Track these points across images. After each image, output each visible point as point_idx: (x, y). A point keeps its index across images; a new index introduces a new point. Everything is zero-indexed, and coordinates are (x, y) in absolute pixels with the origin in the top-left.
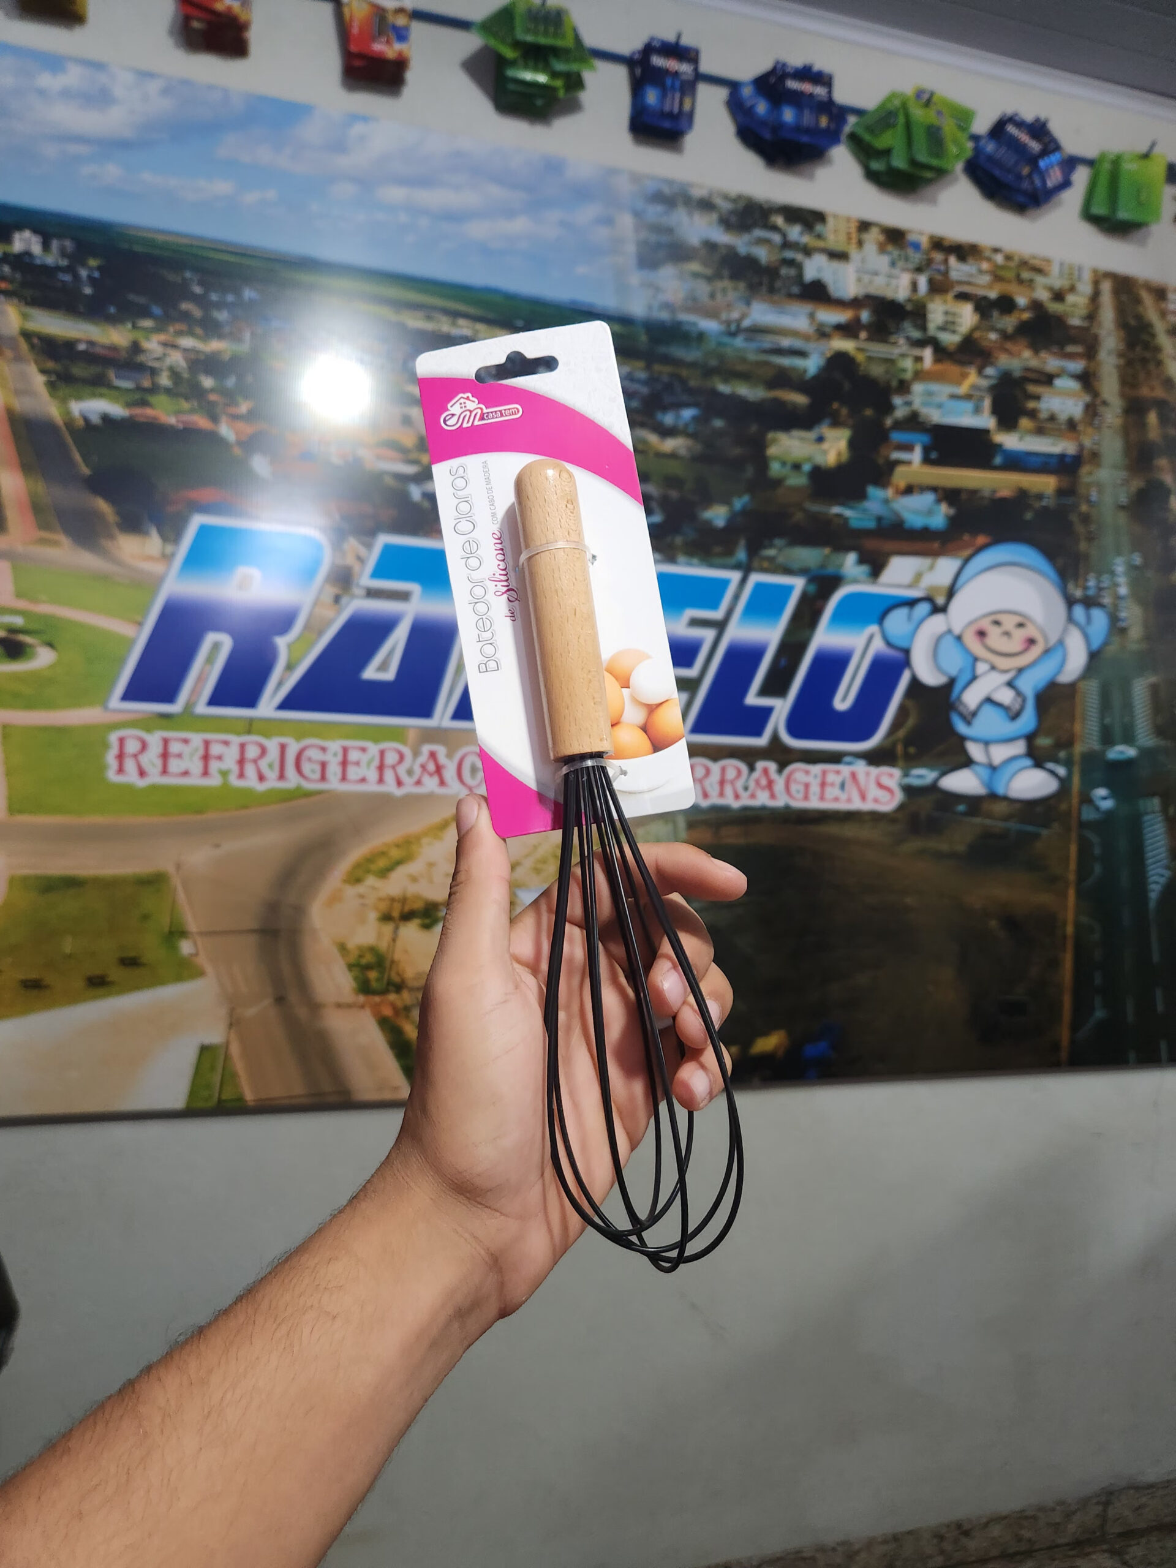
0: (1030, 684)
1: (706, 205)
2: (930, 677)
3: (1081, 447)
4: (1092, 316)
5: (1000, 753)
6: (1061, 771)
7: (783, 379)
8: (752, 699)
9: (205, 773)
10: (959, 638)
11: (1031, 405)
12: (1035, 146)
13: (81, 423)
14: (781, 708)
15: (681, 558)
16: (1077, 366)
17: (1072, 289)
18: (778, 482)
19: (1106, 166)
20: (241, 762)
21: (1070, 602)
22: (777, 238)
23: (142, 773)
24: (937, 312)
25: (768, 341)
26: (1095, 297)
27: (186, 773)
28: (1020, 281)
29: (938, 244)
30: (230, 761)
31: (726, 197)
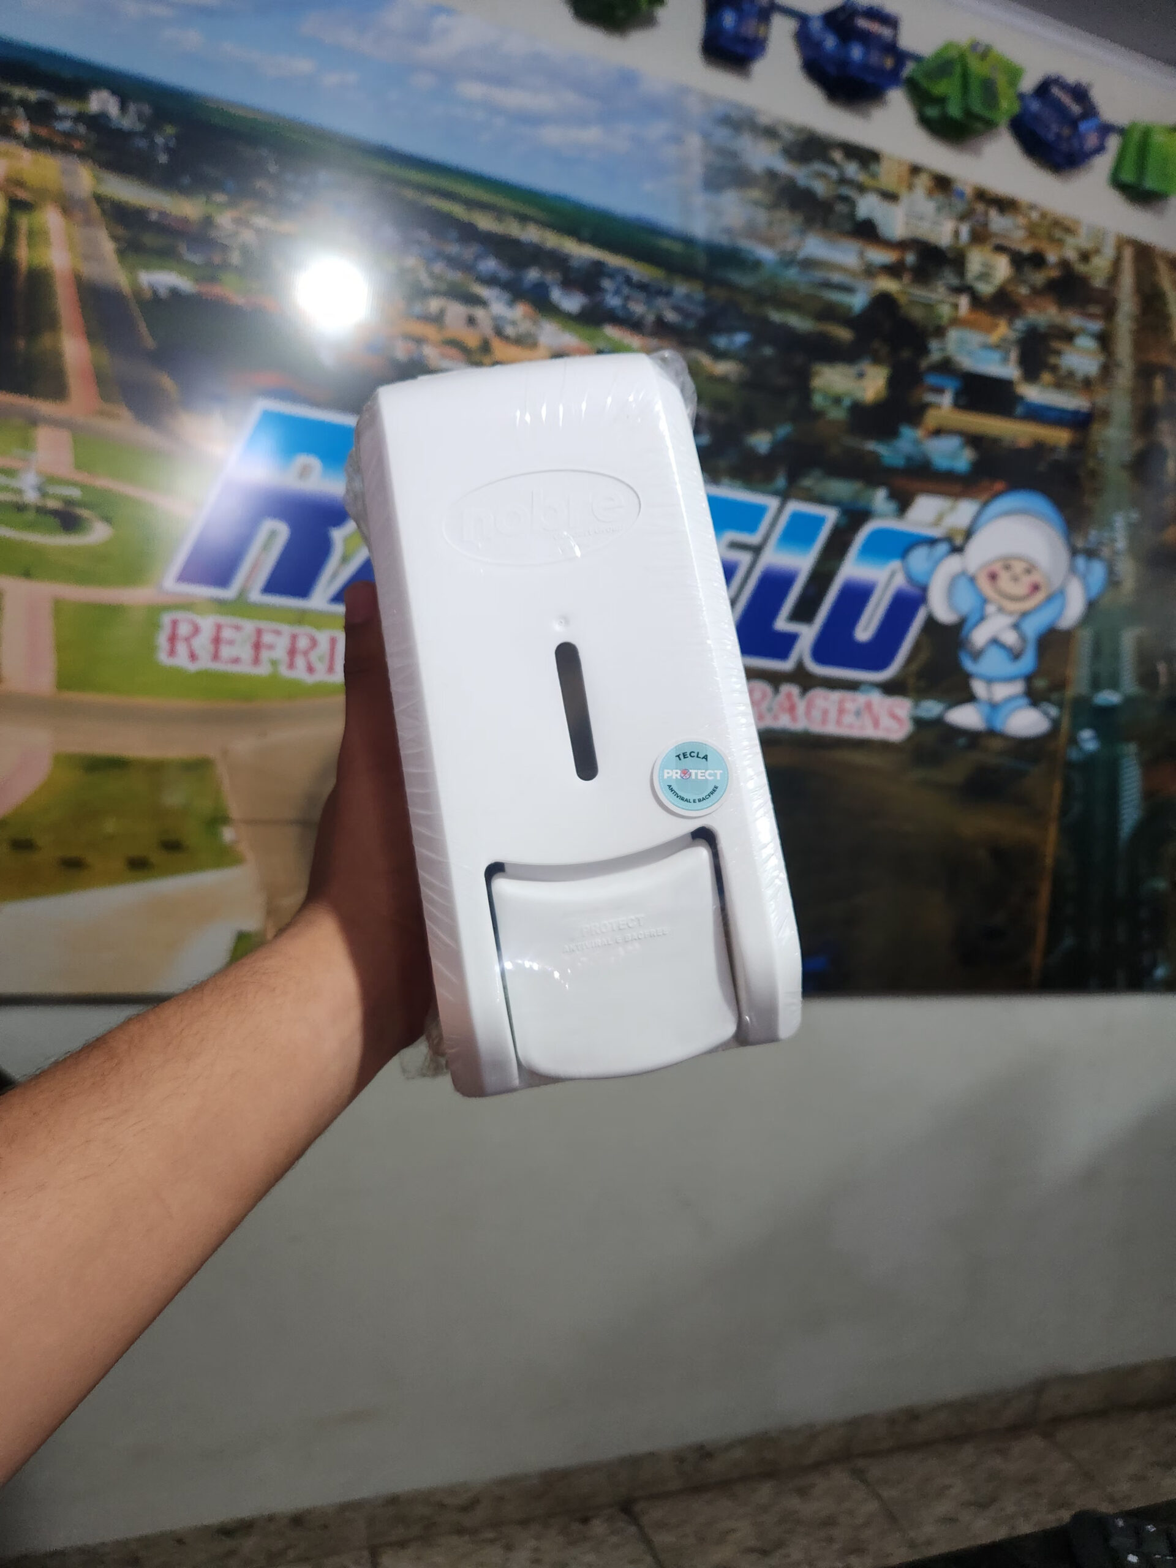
0: (1034, 627)
1: (770, 133)
2: (944, 615)
3: (1093, 404)
4: (1113, 278)
5: (1001, 692)
6: (1054, 711)
7: (830, 313)
8: (782, 624)
9: (256, 661)
10: (972, 580)
11: (1053, 360)
12: (1076, 109)
13: (148, 295)
14: (808, 634)
15: (726, 480)
16: (1096, 326)
17: (1097, 251)
18: (819, 415)
19: (1136, 136)
20: (292, 652)
21: (1074, 552)
22: (833, 173)
23: (193, 656)
24: (976, 260)
25: (819, 275)
26: (1117, 262)
27: (236, 661)
28: (1052, 239)
29: (982, 196)
30: (280, 652)
31: (791, 127)
